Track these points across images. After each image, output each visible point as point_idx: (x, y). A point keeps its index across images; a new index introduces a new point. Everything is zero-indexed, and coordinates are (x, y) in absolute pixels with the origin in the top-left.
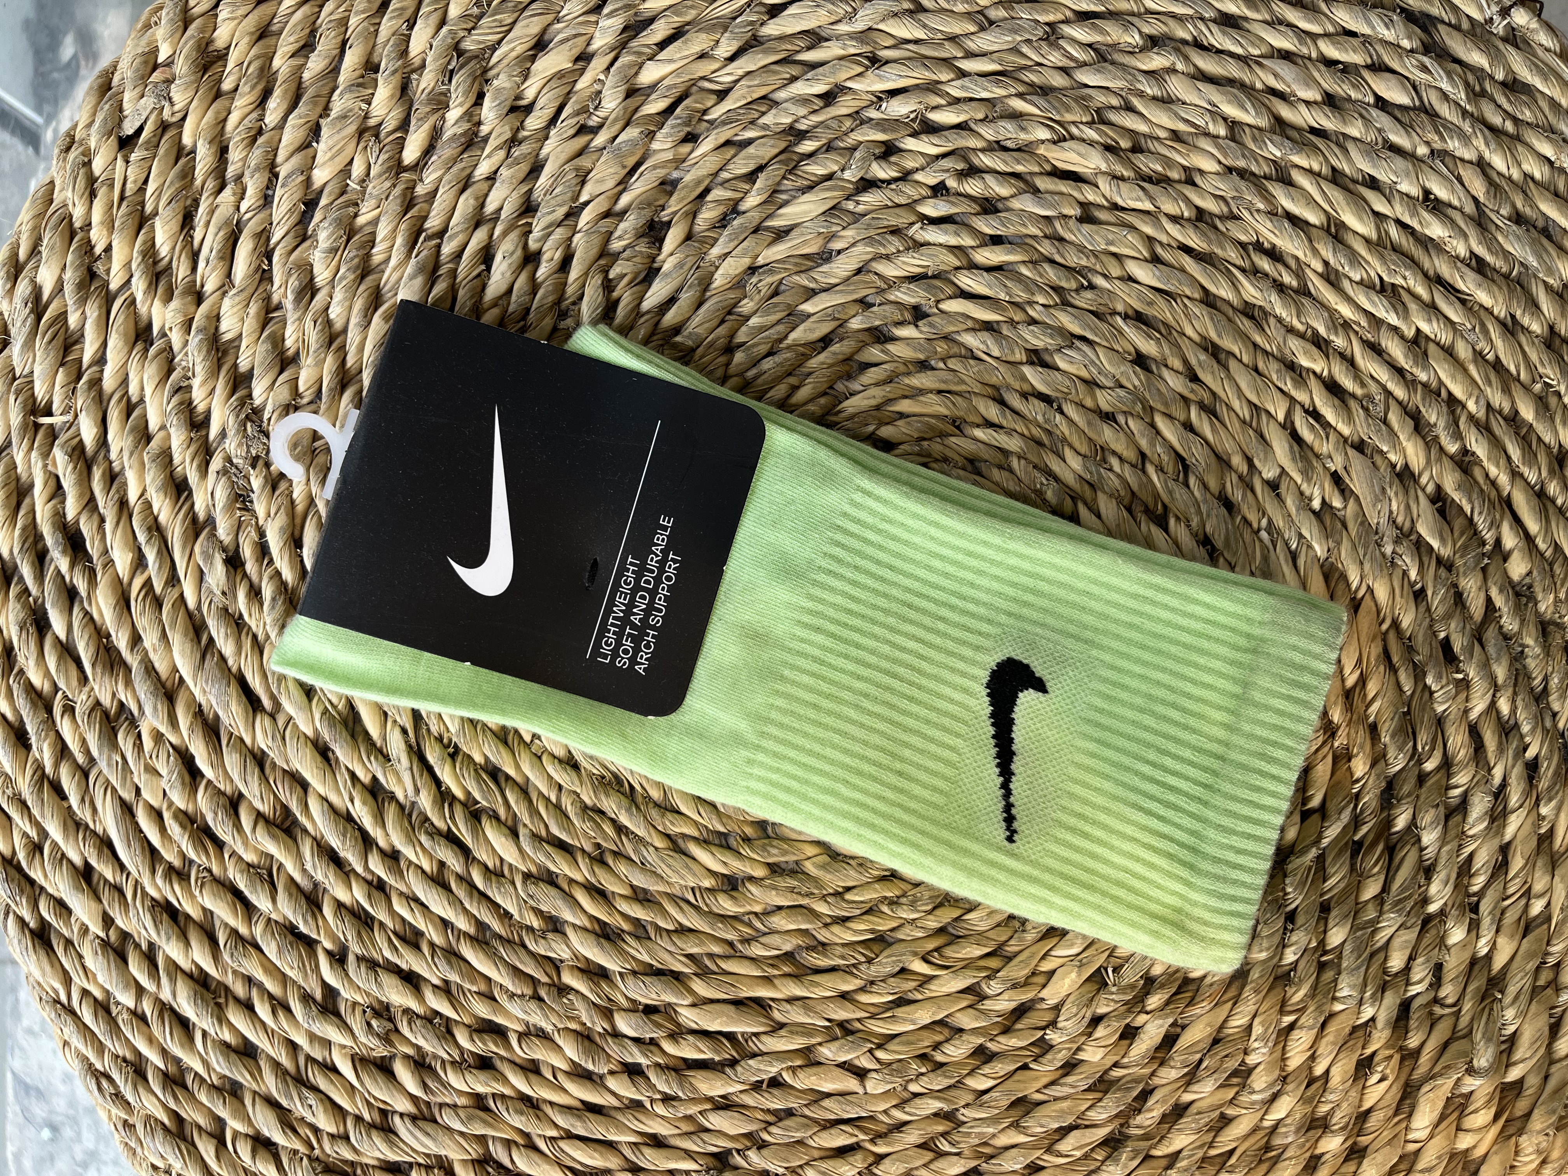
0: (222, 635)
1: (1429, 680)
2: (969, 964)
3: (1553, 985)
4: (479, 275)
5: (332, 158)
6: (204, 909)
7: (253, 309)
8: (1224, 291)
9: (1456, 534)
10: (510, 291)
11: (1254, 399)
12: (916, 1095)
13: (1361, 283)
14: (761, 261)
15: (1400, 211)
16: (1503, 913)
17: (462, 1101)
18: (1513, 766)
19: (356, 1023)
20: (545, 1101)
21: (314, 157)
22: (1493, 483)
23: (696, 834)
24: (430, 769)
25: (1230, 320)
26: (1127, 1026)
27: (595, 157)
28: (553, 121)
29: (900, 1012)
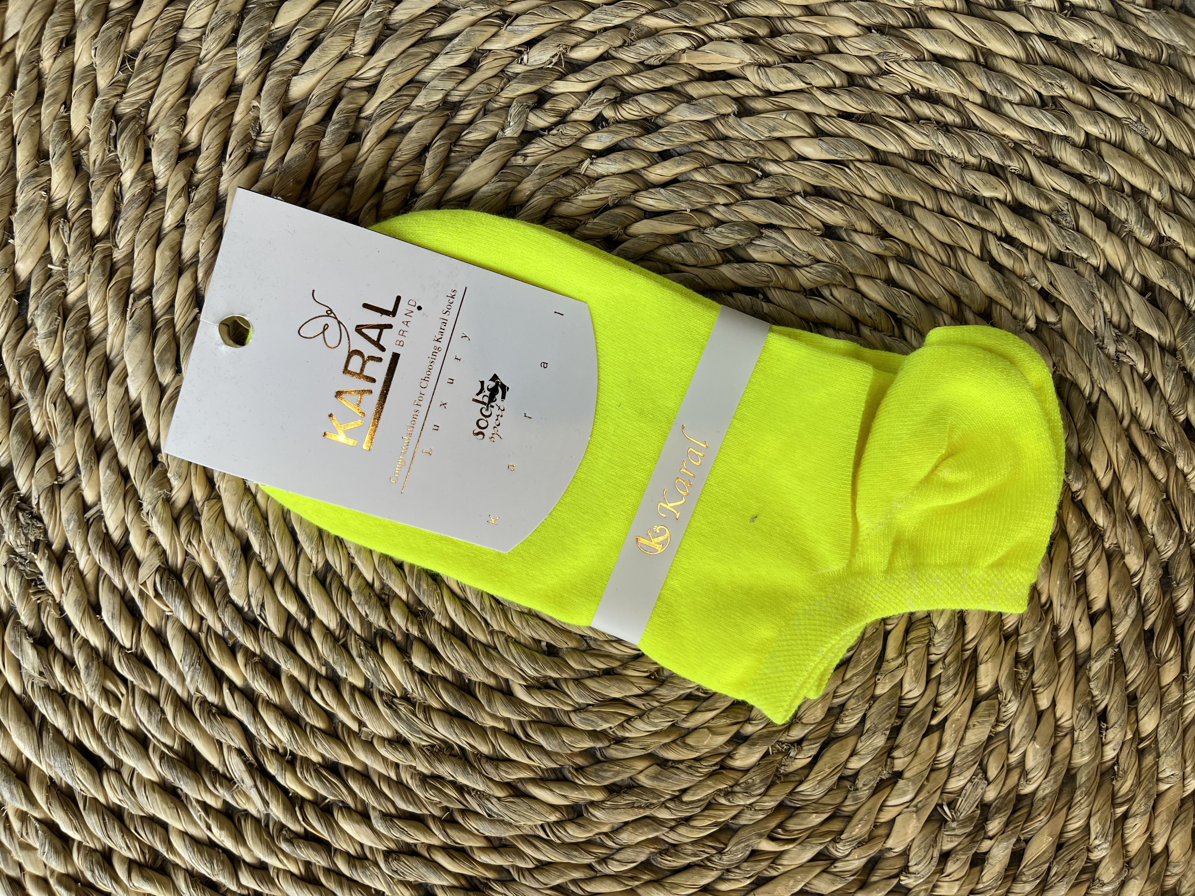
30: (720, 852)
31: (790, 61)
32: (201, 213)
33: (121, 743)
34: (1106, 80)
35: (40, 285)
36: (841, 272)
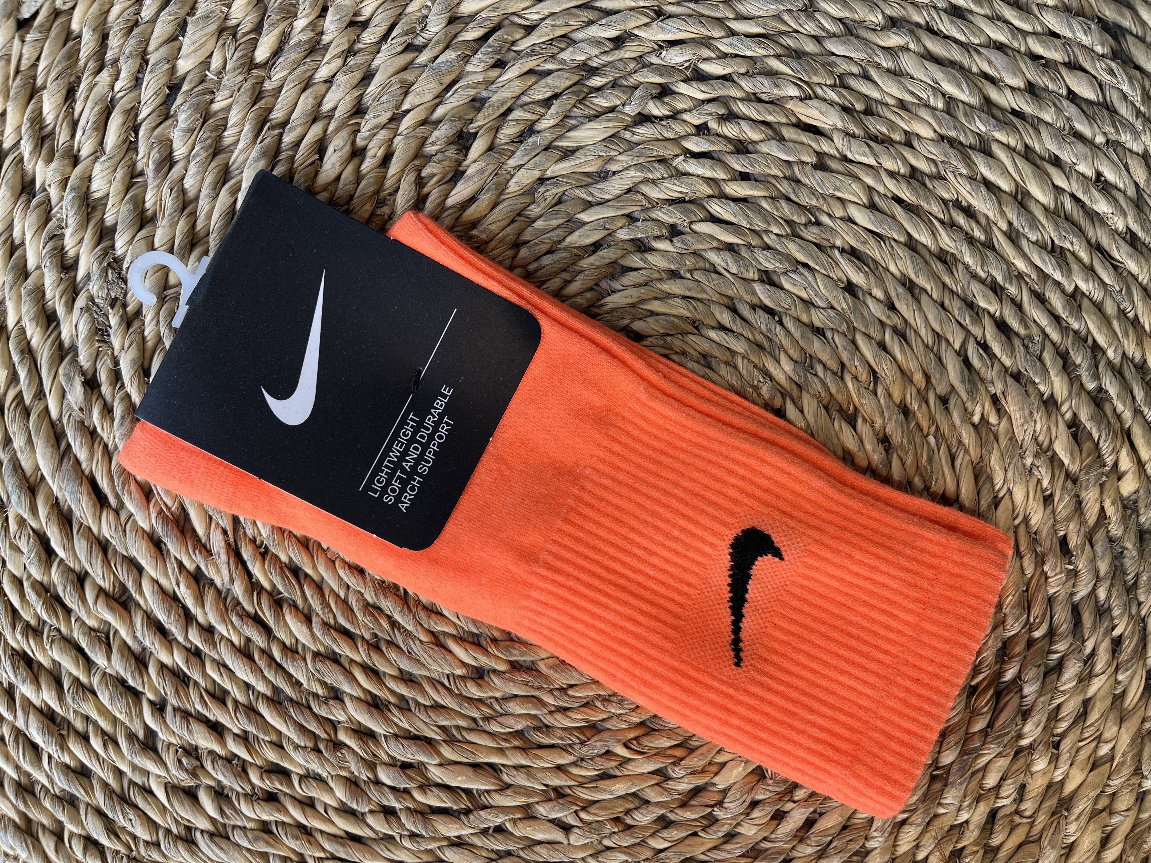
0: (78, 443)
1: (1046, 568)
2: (659, 753)
3: (1108, 810)
4: (313, 163)
5: (195, 51)
6: (54, 661)
7: (120, 174)
8: (924, 238)
9: (1084, 455)
10: (338, 178)
11: (938, 329)
12: (608, 848)
13: (1036, 243)
14: (549, 174)
15: (1075, 187)
16: (1077, 751)
17: (250, 825)
18: (1102, 641)
19: (169, 759)
20: (317, 829)
21: (179, 49)
22: (1119, 417)
23: (454, 632)
24: (243, 563)
25: (926, 262)
26: (778, 810)
27: (417, 73)
28: (385, 37)
29: (602, 784)
30: (582, 743)
31: (872, 140)
32: (351, 78)
34: (1108, 250)
35: (193, 85)
36: (847, 323)
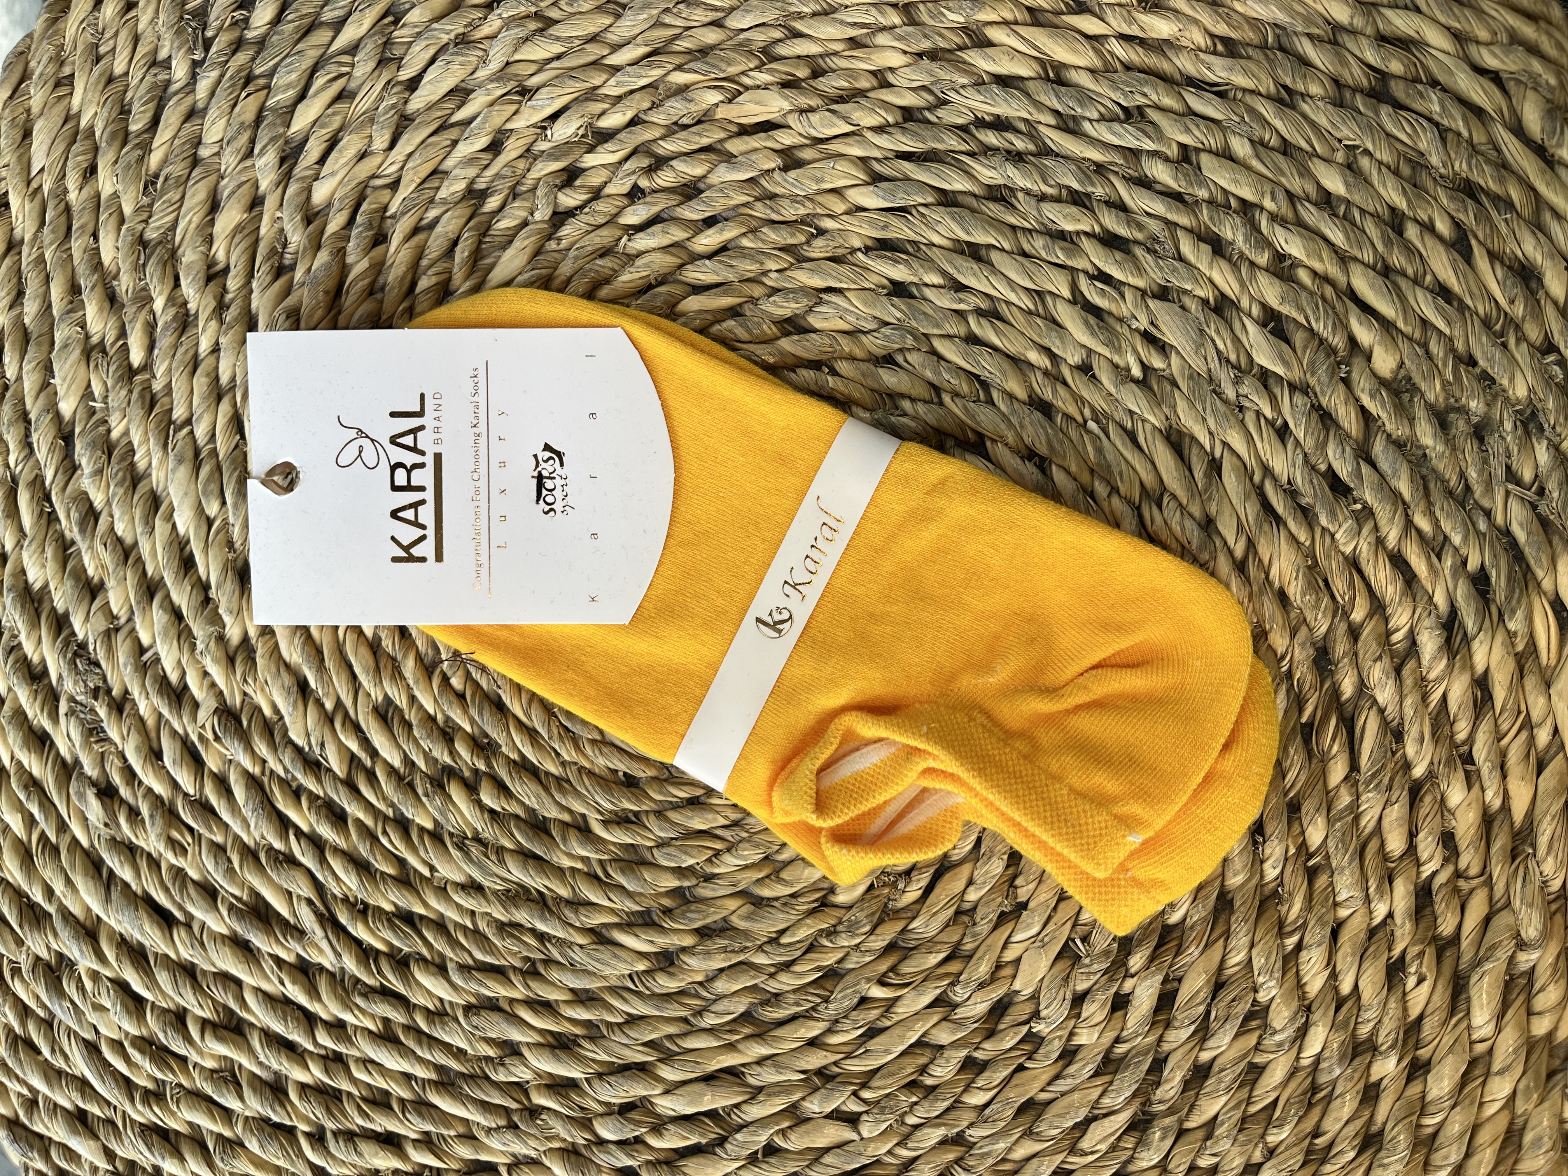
0: (117, 864)
1: (1324, 521)
2: (928, 976)
4: (237, 446)
5: (71, 387)
6: (188, 1123)
7: (49, 552)
8: (958, 184)
9: (1299, 353)
11: (1030, 284)
12: (916, 1127)
13: (1101, 119)
15: (1115, 24)
16: (1503, 756)
18: (1456, 586)
21: (56, 393)
22: (1324, 279)
23: (616, 920)
25: (974, 211)
26: (1115, 995)
27: (299, 294)
28: (250, 275)
29: (873, 1044)
30: (826, 1000)
31: (837, 102)
32: (233, 336)
33: (188, 895)
34: (1201, 77)
35: (84, 423)
36: (911, 334)
